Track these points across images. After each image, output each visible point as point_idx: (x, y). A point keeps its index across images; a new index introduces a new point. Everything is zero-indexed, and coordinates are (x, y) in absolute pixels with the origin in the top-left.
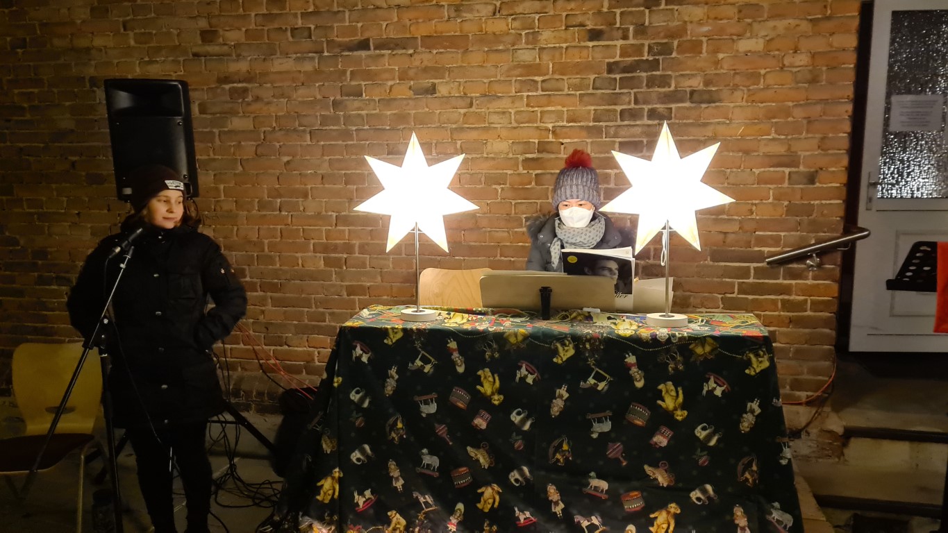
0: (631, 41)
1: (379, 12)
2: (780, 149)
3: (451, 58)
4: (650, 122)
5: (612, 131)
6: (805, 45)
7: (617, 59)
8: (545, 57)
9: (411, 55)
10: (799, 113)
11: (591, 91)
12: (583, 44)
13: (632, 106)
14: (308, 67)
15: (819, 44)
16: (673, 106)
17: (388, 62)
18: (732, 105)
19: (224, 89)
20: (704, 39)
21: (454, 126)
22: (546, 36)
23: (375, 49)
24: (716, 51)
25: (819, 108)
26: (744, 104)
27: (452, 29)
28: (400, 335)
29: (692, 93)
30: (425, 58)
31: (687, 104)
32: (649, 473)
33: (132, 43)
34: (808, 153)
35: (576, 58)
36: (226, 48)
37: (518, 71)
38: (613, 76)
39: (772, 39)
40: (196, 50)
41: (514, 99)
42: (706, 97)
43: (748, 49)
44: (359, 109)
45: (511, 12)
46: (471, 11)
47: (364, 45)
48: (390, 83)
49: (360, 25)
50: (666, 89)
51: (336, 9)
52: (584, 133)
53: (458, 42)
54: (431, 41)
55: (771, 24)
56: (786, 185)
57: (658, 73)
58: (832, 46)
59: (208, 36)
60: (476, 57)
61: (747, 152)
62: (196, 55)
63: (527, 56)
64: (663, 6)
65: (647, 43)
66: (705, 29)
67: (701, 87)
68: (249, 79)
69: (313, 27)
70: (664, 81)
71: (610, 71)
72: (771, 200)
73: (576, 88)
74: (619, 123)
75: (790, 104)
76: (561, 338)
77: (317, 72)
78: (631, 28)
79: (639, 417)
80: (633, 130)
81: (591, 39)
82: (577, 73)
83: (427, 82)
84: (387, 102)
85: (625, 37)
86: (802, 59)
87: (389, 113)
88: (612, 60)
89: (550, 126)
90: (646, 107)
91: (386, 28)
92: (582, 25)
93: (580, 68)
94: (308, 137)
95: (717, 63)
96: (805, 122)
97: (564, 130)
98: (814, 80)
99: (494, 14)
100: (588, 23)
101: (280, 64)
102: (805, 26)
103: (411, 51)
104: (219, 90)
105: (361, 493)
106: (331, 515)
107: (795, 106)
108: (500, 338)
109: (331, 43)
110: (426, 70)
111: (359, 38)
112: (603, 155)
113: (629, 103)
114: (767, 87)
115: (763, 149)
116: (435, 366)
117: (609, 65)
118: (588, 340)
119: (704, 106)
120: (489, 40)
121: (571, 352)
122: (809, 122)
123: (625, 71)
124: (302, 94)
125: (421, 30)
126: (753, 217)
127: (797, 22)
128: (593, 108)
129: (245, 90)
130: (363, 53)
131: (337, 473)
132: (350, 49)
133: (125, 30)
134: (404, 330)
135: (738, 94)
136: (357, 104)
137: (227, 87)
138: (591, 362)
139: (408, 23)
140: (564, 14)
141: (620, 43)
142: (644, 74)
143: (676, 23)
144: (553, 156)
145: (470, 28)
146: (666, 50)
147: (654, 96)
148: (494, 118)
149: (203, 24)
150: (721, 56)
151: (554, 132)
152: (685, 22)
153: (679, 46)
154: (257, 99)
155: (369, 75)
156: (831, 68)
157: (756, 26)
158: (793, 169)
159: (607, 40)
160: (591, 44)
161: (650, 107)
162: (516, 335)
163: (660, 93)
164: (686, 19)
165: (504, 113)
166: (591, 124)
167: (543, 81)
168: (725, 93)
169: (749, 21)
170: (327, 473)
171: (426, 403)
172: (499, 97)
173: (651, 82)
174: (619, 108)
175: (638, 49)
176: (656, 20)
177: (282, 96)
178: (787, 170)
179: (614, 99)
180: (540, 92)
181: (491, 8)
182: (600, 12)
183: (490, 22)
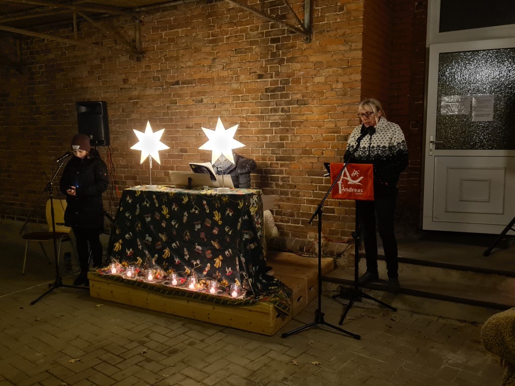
0: (274, 79)
1: (183, 69)
2: (332, 125)
3: (207, 87)
4: (282, 114)
5: (267, 117)
6: (340, 79)
7: (269, 86)
8: (242, 86)
9: (194, 87)
10: (339, 109)
11: (259, 100)
12: (256, 80)
13: (275, 107)
14: (158, 92)
15: (346, 79)
16: (290, 106)
17: (186, 90)
18: (313, 106)
19: (130, 102)
20: (302, 77)
21: (209, 116)
22: (242, 77)
23: (182, 84)
24: (306, 82)
25: (347, 107)
26: (318, 105)
27: (208, 76)
28: (140, 193)
29: (298, 100)
30: (198, 88)
31: (296, 106)
32: (213, 244)
33: (101, 85)
34: (344, 127)
35: (253, 86)
36: (131, 86)
37: (232, 93)
38: (267, 94)
39: (327, 77)
40: (121, 87)
41: (231, 104)
42: (303, 102)
43: (318, 81)
44: (176, 109)
45: (229, 68)
46: (215, 68)
47: (177, 83)
48: (187, 98)
49: (176, 75)
50: (288, 99)
51: (168, 69)
52: (257, 119)
53: (210, 81)
54: (201, 81)
55: (327, 70)
56: (336, 141)
57: (284, 92)
58: (351, 79)
59: (125, 81)
60: (217, 87)
61: (320, 127)
62: (121, 89)
63: (235, 86)
64: (285, 64)
65: (280, 79)
66: (302, 73)
67: (301, 98)
68: (138, 98)
69: (160, 76)
70: (287, 96)
71: (266, 92)
72: (330, 148)
73: (254, 99)
74: (270, 114)
75: (336, 105)
76: (184, 194)
77: (162, 94)
78: (274, 73)
79: (208, 223)
80: (275, 117)
81: (259, 79)
82: (254, 93)
83: (199, 98)
84: (186, 106)
85: (272, 77)
86: (340, 85)
87: (186, 111)
88: (267, 87)
89: (245, 115)
90: (280, 107)
91: (186, 76)
92: (255, 72)
93: (256, 91)
94: (158, 121)
95: (307, 88)
96: (342, 113)
97: (250, 117)
98: (345, 95)
99: (223, 69)
100: (258, 71)
101: (149, 92)
102: (340, 71)
103: (194, 85)
104: (129, 103)
105: (129, 250)
106: (118, 256)
107: (338, 106)
108: (167, 194)
109: (166, 82)
110: (199, 93)
111: (176, 80)
112: (264, 128)
113: (274, 106)
114: (326, 98)
115: (326, 126)
116: (150, 204)
117: (266, 89)
118: (192, 195)
119: (302, 106)
120: (222, 79)
121: (187, 200)
122: (344, 113)
123: (272, 92)
124: (156, 104)
125: (197, 77)
126: (324, 156)
127: (337, 69)
128: (260, 108)
129: (137, 102)
130: (177, 86)
131: (121, 241)
132: (173, 85)
133: (99, 79)
134: (141, 191)
135: (315, 101)
136: (175, 107)
137: (131, 101)
138: (193, 203)
139: (193, 73)
140: (249, 68)
141: (270, 80)
142: (279, 93)
143: (291, 71)
144: (246, 129)
145: (215, 75)
146: (287, 82)
147: (283, 102)
148: (224, 112)
149: (124, 76)
150: (308, 84)
151: (246, 119)
152: (294, 70)
153: (292, 80)
154: (141, 106)
155: (179, 96)
156: (352, 89)
157: (321, 71)
158: (338, 134)
159: (265, 78)
160: (259, 80)
161: (282, 107)
162: (172, 193)
163: (285, 101)
164: (294, 69)
165: (227, 110)
166: (260, 115)
167: (242, 97)
168: (310, 101)
169: (319, 69)
170: (117, 241)
171: (147, 217)
172: (225, 104)
173: (282, 96)
174: (270, 108)
175: (276, 82)
176: (283, 69)
177: (150, 104)
178: (336, 135)
179: (268, 104)
180: (241, 101)
181: (222, 66)
182: (262, 67)
183: (222, 72)
